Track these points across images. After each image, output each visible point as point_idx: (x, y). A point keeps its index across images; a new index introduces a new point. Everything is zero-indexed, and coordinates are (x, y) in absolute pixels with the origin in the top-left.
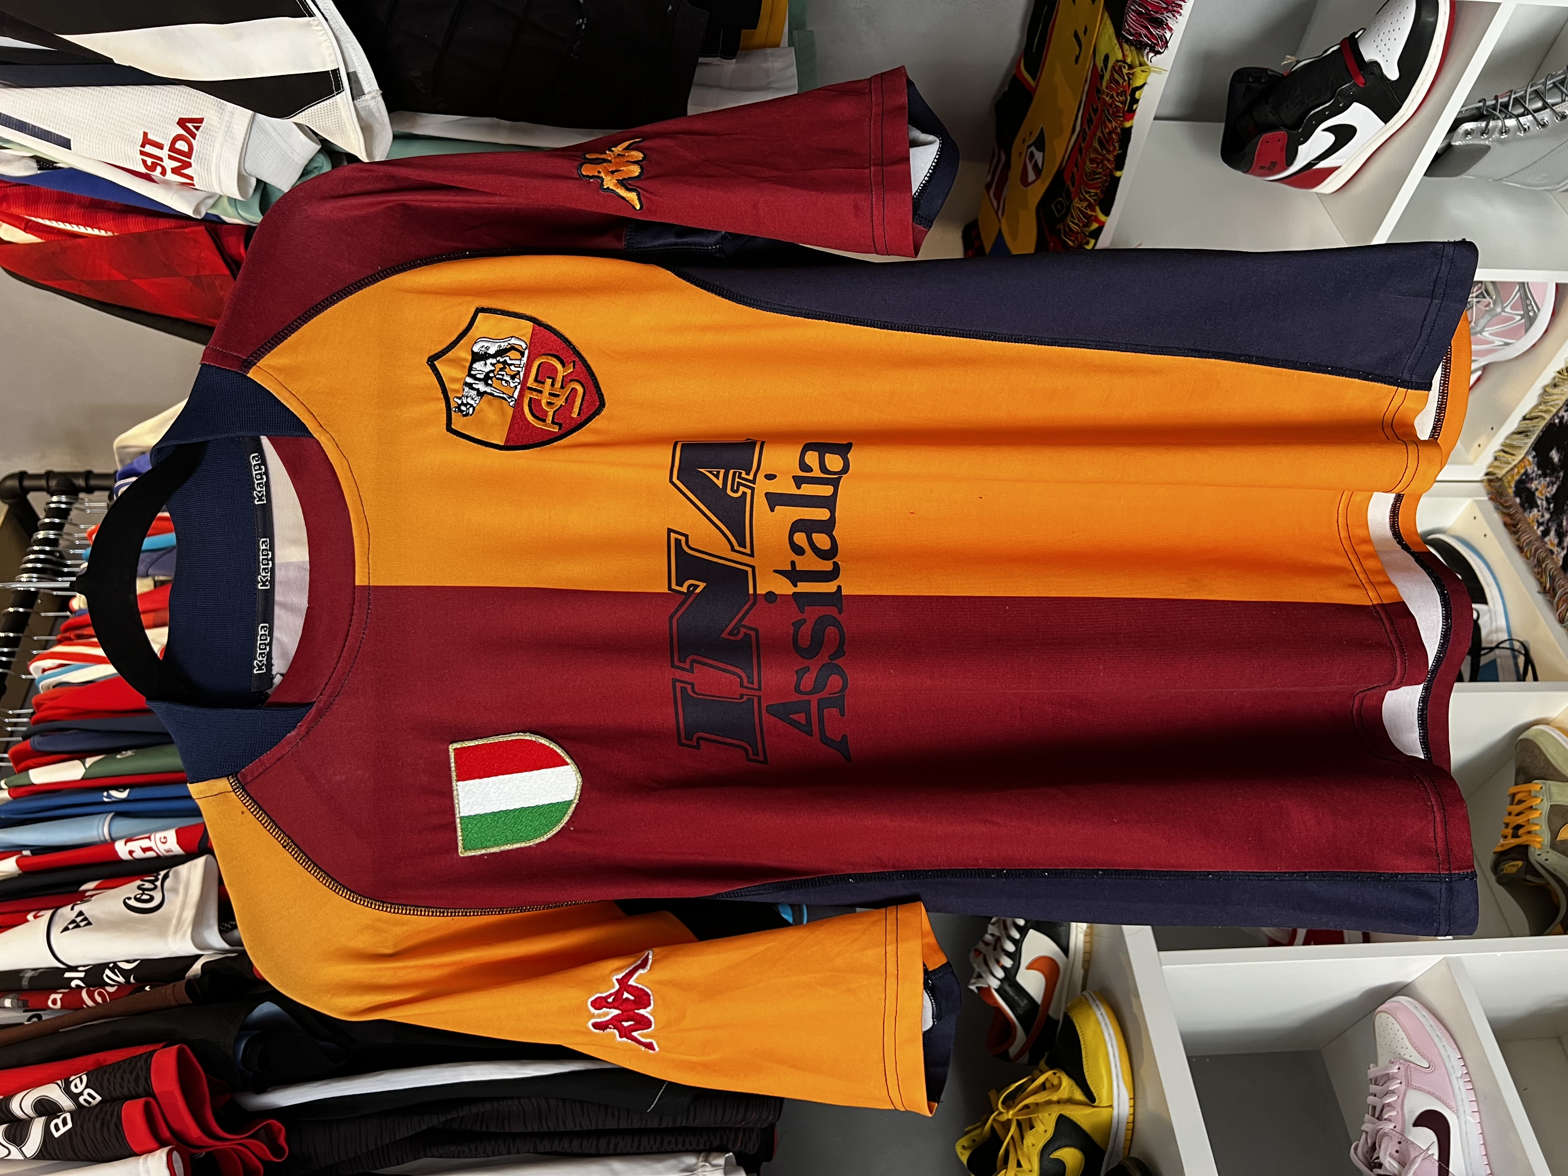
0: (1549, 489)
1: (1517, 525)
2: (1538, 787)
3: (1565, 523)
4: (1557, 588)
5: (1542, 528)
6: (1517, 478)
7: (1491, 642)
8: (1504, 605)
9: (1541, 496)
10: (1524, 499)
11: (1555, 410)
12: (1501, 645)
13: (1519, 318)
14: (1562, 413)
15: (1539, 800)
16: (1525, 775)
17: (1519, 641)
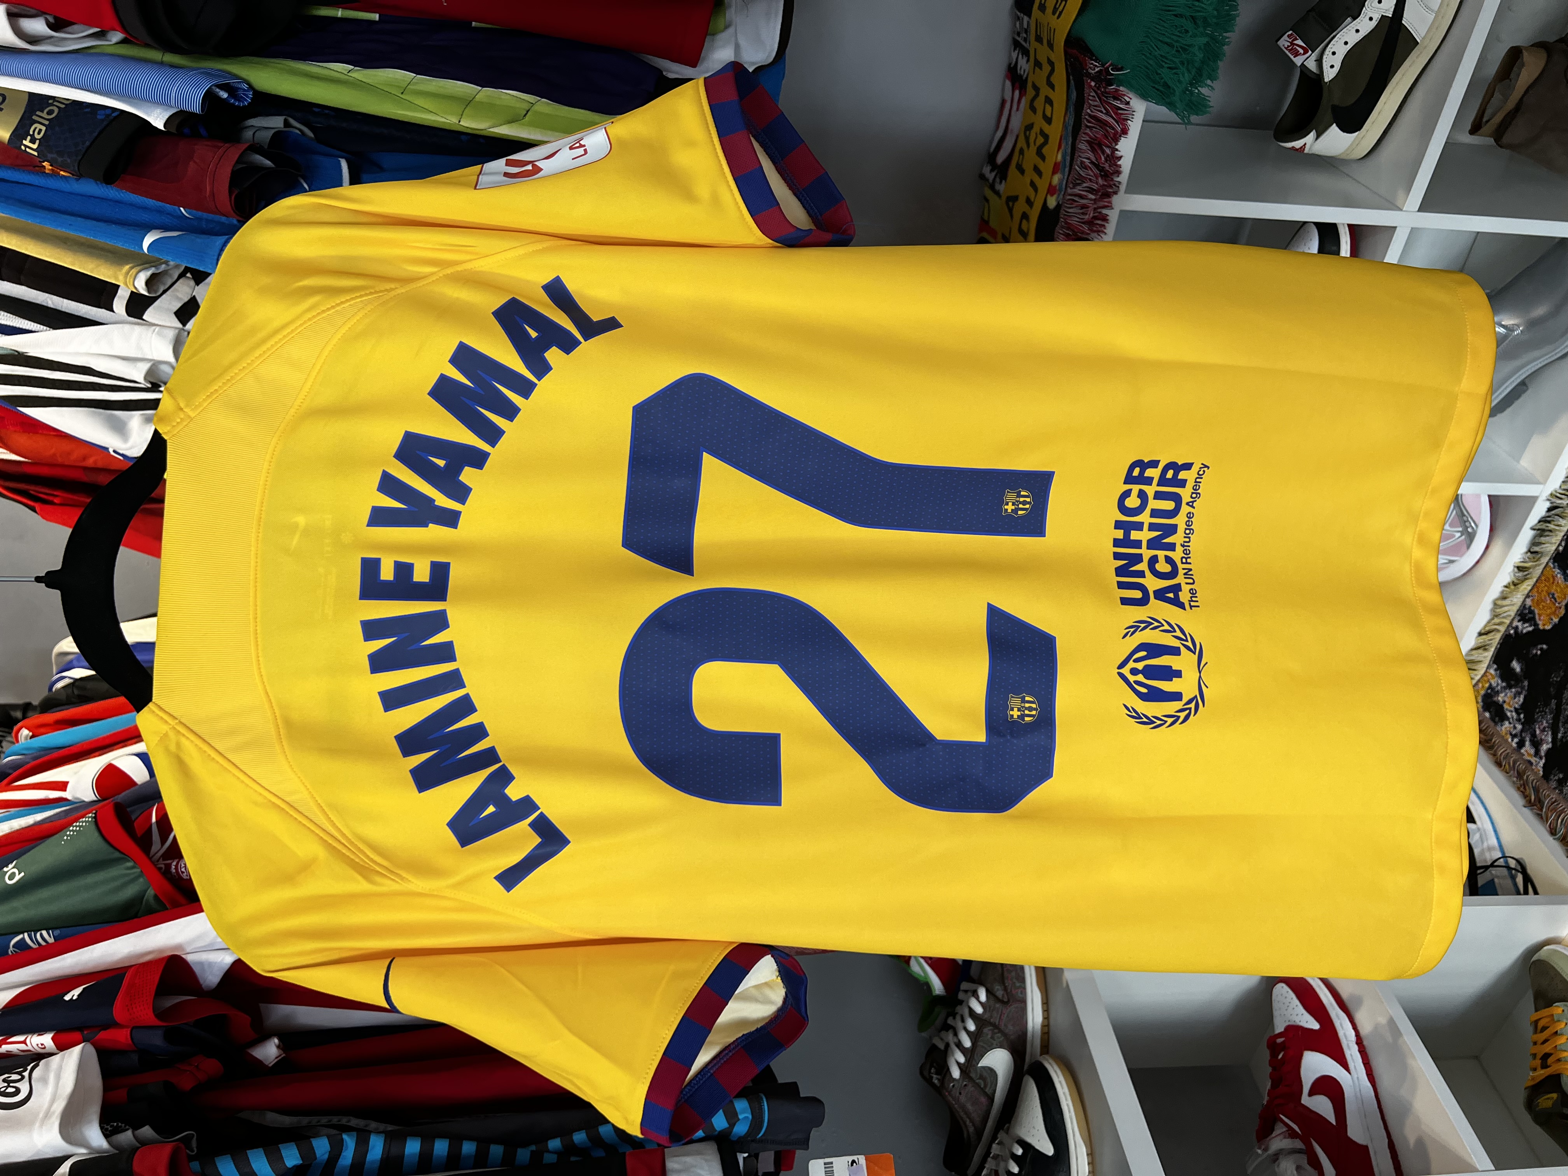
0: (1516, 700)
1: (1492, 739)
2: (1560, 1010)
3: (1538, 732)
4: (1542, 798)
5: (1516, 740)
6: (1482, 692)
7: (1485, 861)
8: (1492, 823)
9: (1509, 708)
10: (1493, 713)
11: (1508, 621)
12: (1496, 864)
13: (1458, 535)
14: (1515, 623)
15: (1564, 1024)
16: (1543, 1000)
17: (1513, 858)
